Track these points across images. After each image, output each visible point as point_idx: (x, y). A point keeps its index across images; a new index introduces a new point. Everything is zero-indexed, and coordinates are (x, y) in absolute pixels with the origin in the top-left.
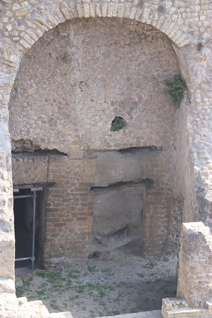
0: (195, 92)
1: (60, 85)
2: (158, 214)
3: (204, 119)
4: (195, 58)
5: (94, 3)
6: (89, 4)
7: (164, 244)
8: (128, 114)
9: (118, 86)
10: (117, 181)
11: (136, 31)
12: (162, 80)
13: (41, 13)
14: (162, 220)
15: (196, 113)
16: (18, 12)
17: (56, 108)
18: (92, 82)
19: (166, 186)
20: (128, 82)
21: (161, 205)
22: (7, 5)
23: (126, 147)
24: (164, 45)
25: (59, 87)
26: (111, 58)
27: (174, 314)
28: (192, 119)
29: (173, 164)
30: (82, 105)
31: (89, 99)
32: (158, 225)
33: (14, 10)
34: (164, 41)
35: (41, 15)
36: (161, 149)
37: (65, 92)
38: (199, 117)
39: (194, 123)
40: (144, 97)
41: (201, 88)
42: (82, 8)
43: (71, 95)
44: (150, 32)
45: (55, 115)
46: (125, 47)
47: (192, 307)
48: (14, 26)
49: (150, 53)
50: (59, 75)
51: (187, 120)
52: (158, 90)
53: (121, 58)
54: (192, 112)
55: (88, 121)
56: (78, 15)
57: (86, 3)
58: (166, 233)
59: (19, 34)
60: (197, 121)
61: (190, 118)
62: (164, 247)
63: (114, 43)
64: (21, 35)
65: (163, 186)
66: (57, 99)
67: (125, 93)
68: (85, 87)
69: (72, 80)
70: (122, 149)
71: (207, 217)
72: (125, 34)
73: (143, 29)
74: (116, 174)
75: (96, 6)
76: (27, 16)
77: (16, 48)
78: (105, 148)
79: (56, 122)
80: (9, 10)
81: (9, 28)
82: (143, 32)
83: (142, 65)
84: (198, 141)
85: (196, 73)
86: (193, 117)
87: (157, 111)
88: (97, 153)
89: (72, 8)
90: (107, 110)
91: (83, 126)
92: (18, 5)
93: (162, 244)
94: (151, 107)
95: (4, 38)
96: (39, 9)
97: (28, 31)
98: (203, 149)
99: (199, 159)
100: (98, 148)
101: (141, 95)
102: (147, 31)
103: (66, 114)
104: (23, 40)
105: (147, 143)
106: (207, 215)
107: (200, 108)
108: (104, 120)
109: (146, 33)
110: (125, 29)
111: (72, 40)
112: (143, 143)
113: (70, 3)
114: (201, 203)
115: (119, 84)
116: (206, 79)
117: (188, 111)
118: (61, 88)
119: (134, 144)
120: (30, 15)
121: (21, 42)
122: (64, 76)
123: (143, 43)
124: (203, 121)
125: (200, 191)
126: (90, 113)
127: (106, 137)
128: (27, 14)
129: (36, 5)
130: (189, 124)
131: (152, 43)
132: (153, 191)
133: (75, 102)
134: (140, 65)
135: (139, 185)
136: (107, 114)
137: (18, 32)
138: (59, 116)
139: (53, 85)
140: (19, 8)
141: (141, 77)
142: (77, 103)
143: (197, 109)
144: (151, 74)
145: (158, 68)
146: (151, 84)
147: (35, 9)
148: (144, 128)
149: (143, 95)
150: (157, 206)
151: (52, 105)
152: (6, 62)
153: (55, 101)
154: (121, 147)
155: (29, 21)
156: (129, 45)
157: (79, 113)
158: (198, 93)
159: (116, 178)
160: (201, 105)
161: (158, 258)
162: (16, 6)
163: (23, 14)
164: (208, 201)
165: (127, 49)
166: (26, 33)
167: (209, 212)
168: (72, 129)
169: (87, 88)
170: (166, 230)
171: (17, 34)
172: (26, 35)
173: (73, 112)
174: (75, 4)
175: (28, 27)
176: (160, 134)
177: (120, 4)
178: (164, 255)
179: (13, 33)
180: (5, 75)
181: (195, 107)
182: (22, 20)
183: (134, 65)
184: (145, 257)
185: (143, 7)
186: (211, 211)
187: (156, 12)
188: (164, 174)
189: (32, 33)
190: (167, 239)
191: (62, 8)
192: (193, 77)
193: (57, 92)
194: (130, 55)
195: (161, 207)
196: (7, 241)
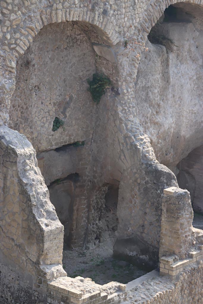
0: (122, 84)
1: (23, 90)
2: (82, 206)
3: (130, 107)
4: (123, 55)
5: (65, 8)
6: (62, 10)
7: (86, 234)
8: (63, 114)
9: (58, 88)
10: (58, 178)
11: (71, 36)
12: (85, 79)
13: (31, 20)
14: (84, 211)
15: (124, 102)
16: (15, 21)
17: (20, 113)
18: (42, 85)
19: (88, 177)
20: (65, 83)
21: (84, 196)
22: (6, 16)
23: (62, 145)
24: (87, 48)
25: (22, 93)
26: (55, 62)
27: (177, 266)
28: (121, 108)
29: (92, 156)
30: (36, 108)
31: (40, 103)
32: (81, 216)
33: (12, 20)
34: (87, 44)
35: (32, 22)
36: (83, 143)
37: (26, 97)
38: (126, 106)
39: (124, 111)
40: (74, 96)
41: (126, 80)
42: (56, 14)
43: (29, 100)
44: (79, 36)
45: (19, 119)
46: (64, 51)
47: (182, 259)
48: (11, 34)
49: (78, 56)
50: (22, 81)
51: (118, 110)
52: (83, 88)
53: (61, 61)
54: (120, 102)
55: (39, 123)
56: (52, 21)
57: (59, 10)
58: (87, 223)
59: (15, 41)
60: (125, 110)
61: (120, 108)
62: (85, 236)
63: (57, 48)
64: (17, 42)
65: (86, 178)
66: (21, 104)
67: (63, 94)
68: (38, 90)
69: (31, 84)
70: (60, 147)
71: (164, 186)
72: (64, 39)
73: (75, 34)
74: (56, 172)
75: (67, 11)
76: (20, 24)
77: (13, 54)
78: (49, 147)
79: (19, 126)
80: (8, 20)
81: (8, 36)
82: (75, 37)
83: (73, 67)
84: (130, 126)
85: (123, 67)
86: (122, 106)
87: (82, 108)
88: (43, 153)
89: (48, 15)
90: (51, 111)
91: (36, 128)
92: (15, 15)
93: (84, 234)
94: (78, 105)
95: (3, 47)
96: (30, 17)
97: (22, 38)
98: (136, 133)
99: (137, 141)
100: (45, 149)
101: (72, 95)
102: (78, 35)
103: (26, 118)
104: (18, 47)
105: (75, 140)
106: (164, 184)
107: (126, 98)
108: (49, 121)
109: (77, 38)
110: (64, 34)
111: (32, 47)
112: (73, 139)
113: (47, 10)
114: (154, 175)
115: (59, 85)
116: (129, 72)
117: (117, 102)
118: (23, 93)
119: (67, 142)
120: (22, 23)
121: (18, 48)
122: (26, 82)
123: (75, 46)
124: (129, 109)
125: (148, 166)
126: (40, 116)
127: (50, 137)
128: (20, 23)
129: (27, 14)
130: (120, 113)
131: (80, 47)
132: (79, 184)
133: (31, 106)
134: (72, 67)
135: (66, 181)
136: (51, 115)
137: (14, 40)
138: (21, 120)
139: (19, 90)
140: (15, 18)
141: (72, 78)
142: (33, 106)
143: (124, 99)
144: (78, 74)
145: (83, 69)
146: (78, 83)
147: (26, 17)
148: (74, 125)
149: (73, 94)
150: (82, 198)
151: (17, 111)
152: (9, 69)
153: (19, 106)
154: (59, 145)
155: (22, 29)
156: (66, 49)
157: (34, 116)
158: (124, 85)
159: (57, 176)
160: (127, 95)
161: (81, 248)
162: (13, 16)
163: (18, 23)
164: (163, 171)
165: (65, 52)
166: (21, 40)
167: (165, 181)
168: (29, 133)
169: (39, 92)
170: (86, 220)
171: (14, 42)
172: (21, 42)
173: (30, 115)
174: (51, 11)
175: (22, 34)
176: (84, 129)
177: (80, 9)
178: (85, 245)
179: (11, 41)
180: (8, 81)
181: (123, 97)
182: (16, 28)
183: (68, 67)
184: (72, 250)
185: (95, 11)
186: (166, 180)
187: (102, 15)
188: (86, 166)
189: (25, 39)
190: (87, 228)
191: (42, 15)
192: (122, 71)
193: (21, 97)
194: (66, 58)
195: (83, 198)
196: (59, 227)
